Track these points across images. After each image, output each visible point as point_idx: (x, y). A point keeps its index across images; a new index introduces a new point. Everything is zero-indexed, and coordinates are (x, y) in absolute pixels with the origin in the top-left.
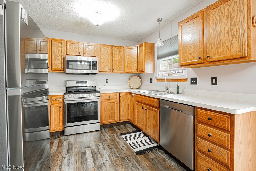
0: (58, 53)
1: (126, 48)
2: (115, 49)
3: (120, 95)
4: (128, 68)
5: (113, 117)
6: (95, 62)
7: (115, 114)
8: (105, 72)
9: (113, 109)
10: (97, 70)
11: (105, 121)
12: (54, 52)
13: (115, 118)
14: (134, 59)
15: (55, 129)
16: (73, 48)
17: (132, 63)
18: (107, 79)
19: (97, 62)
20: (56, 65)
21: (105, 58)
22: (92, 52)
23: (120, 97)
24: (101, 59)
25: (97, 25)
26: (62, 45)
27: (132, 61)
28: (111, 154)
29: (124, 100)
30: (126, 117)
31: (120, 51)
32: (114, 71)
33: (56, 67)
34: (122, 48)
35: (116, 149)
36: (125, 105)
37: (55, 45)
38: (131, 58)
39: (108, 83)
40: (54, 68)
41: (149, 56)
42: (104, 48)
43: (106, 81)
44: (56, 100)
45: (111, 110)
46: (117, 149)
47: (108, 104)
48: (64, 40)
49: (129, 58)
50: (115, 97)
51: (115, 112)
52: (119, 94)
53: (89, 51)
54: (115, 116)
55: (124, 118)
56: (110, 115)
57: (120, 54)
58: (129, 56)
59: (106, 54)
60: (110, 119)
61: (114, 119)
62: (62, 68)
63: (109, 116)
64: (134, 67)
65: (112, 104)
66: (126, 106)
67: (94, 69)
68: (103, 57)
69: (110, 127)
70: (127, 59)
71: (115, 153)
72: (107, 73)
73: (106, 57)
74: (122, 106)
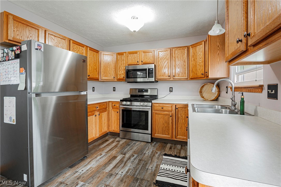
0: (122, 64)
1: (191, 47)
2: (176, 51)
3: (177, 107)
4: (193, 73)
5: (167, 131)
6: (151, 69)
7: (169, 129)
8: (164, 80)
9: (167, 123)
10: (153, 77)
11: (157, 134)
12: (118, 64)
13: (169, 133)
14: (201, 60)
15: (114, 130)
16: (133, 58)
17: (198, 66)
18: (171, 88)
19: (153, 69)
20: (120, 75)
21: (164, 64)
22: (150, 59)
23: (177, 110)
24: (160, 65)
25: (134, 31)
26: (124, 57)
27: (198, 63)
28: (133, 169)
29: (182, 114)
30: (185, 137)
31: (183, 52)
32: (174, 78)
33: (120, 77)
34: (185, 48)
35: (142, 166)
36: (184, 120)
37: (119, 58)
38: (197, 59)
39: (172, 91)
40: (118, 78)
41: (218, 52)
42: (162, 53)
43: (170, 90)
44: (115, 105)
45: (165, 123)
46: (143, 168)
47: (161, 115)
48: (125, 52)
49: (194, 60)
50: (170, 109)
51: (169, 127)
52: (176, 105)
53: (146, 59)
54: (169, 132)
55: (182, 137)
56: (164, 128)
57: (182, 56)
58: (194, 57)
59: (165, 58)
60: (164, 133)
61: (168, 135)
62: (124, 77)
63: (163, 130)
64: (200, 71)
65: (166, 117)
66: (185, 122)
67: (150, 77)
68: (162, 63)
69: (164, 143)
70: (192, 61)
71: (137, 170)
72: (166, 80)
73: (165, 62)
74: (180, 121)
